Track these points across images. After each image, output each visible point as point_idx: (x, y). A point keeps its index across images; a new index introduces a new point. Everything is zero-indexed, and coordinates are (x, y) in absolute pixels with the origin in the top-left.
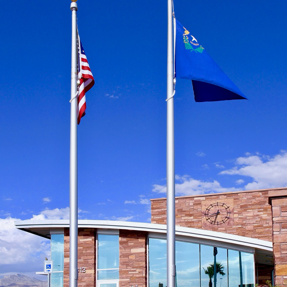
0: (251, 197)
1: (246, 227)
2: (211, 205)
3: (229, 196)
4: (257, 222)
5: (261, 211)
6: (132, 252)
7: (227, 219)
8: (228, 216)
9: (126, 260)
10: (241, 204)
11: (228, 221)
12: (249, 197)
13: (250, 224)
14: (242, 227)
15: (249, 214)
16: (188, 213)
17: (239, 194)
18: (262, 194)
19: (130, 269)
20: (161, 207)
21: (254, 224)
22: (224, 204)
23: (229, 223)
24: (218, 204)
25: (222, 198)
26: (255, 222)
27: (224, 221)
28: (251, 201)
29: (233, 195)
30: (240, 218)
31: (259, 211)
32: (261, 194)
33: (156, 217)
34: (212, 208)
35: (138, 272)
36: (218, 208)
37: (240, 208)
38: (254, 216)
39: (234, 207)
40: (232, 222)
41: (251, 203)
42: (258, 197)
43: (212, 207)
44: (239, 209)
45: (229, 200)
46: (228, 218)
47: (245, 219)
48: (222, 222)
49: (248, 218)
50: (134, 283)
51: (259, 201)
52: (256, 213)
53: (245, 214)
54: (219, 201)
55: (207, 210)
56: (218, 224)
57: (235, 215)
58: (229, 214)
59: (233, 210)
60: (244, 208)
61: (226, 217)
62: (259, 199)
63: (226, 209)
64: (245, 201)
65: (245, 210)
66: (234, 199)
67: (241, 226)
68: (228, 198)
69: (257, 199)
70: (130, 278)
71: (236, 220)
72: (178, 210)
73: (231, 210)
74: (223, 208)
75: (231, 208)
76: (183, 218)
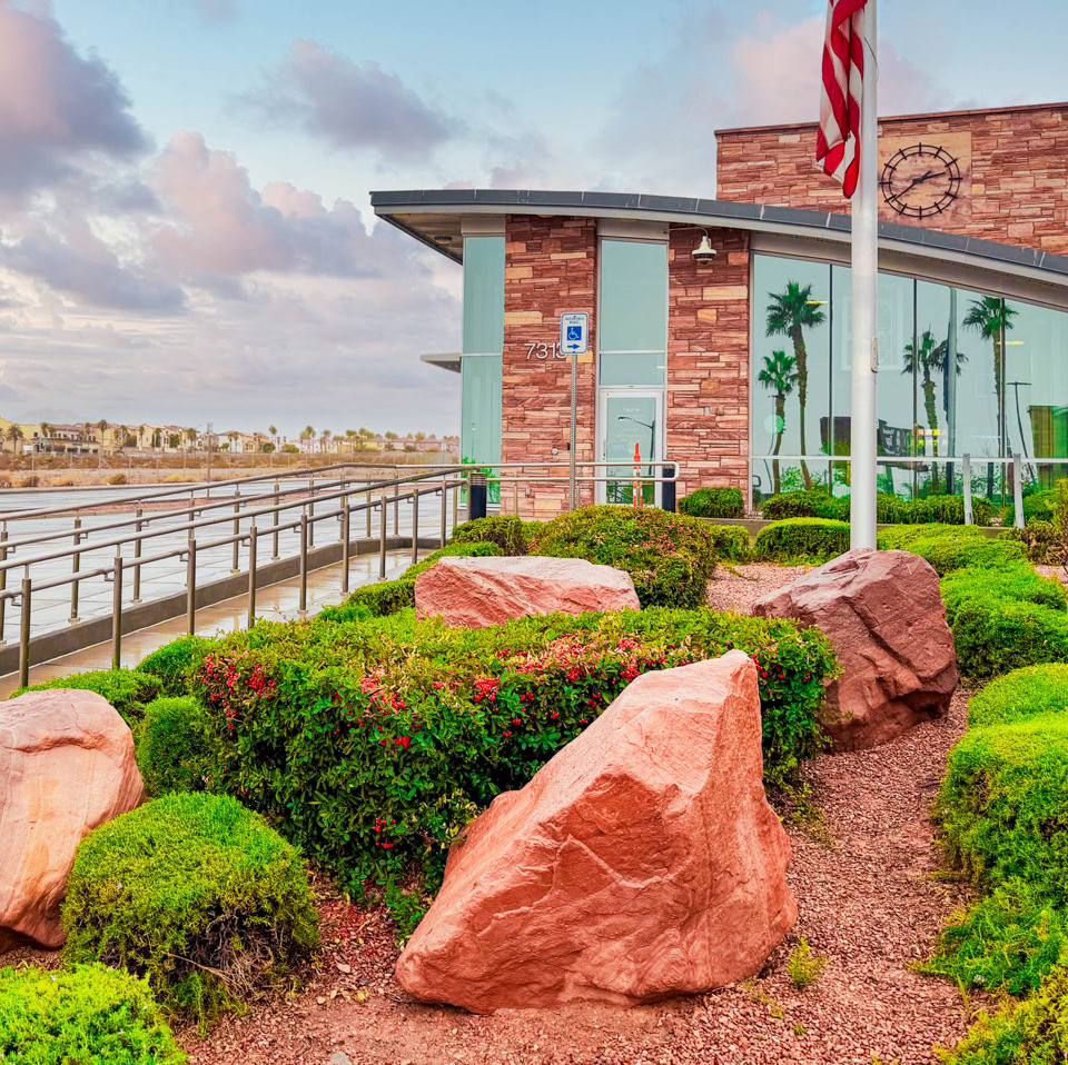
0: (1028, 126)
1: (1010, 226)
2: (901, 152)
3: (957, 125)
4: (1045, 213)
5: (1060, 176)
6: (708, 299)
7: (948, 199)
8: (954, 190)
9: (688, 322)
10: (995, 152)
11: (953, 205)
12: (1021, 127)
13: (1022, 217)
14: (998, 229)
15: (1018, 186)
17: (988, 118)
18: (1064, 118)
19: (699, 354)
20: (747, 155)
21: (1034, 216)
22: (940, 149)
23: (955, 212)
24: (924, 149)
25: (935, 131)
26: (1039, 213)
27: (941, 207)
28: (1027, 142)
29: (970, 119)
30: (990, 198)
31: (1050, 176)
32: (1060, 119)
33: (731, 188)
34: (903, 162)
35: (724, 365)
36: (923, 162)
37: (989, 163)
38: (1037, 193)
39: (973, 161)
40: (964, 210)
41: (1026, 149)
42: (1050, 128)
43: (905, 158)
44: (987, 168)
45: (957, 136)
46: (955, 197)
47: (1003, 201)
48: (935, 210)
49: (1015, 196)
50: (714, 400)
51: (1053, 141)
52: (1043, 182)
53: (1007, 185)
54: (924, 139)
55: (889, 170)
56: (921, 217)
57: (979, 189)
58: (955, 183)
59: (968, 170)
60: (1005, 163)
61: (947, 194)
62: (1054, 134)
63: (948, 165)
64: (1006, 141)
65: (1008, 172)
66: (974, 134)
67: (993, 226)
68: (954, 128)
69: (1046, 134)
70: (699, 381)
71: (980, 205)
72: (798, 167)
73: (963, 170)
74: (938, 162)
75: (963, 165)
76: (813, 193)
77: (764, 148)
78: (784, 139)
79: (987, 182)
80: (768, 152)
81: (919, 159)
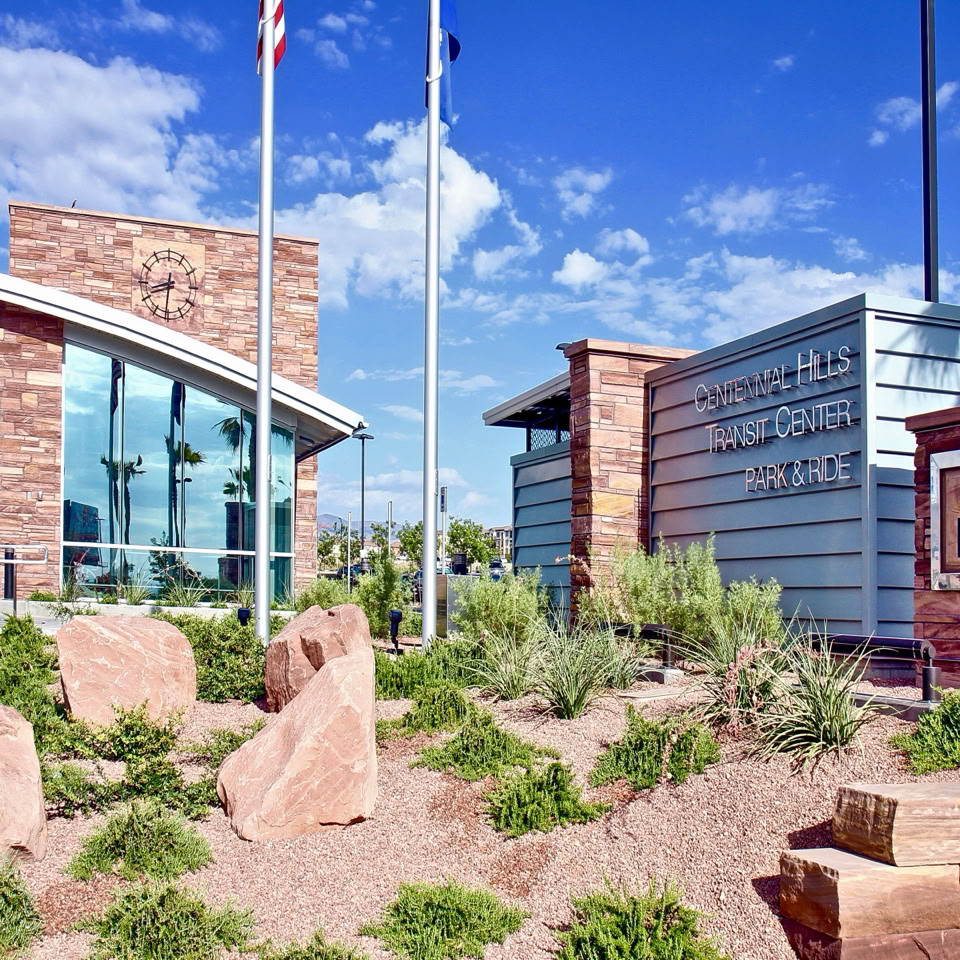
1: (231, 339)
2: (155, 254)
3: (194, 237)
4: (252, 330)
6: (30, 383)
7: (188, 306)
8: (192, 298)
9: (14, 405)
10: (221, 268)
11: (191, 312)
12: (237, 249)
13: (238, 332)
14: (222, 340)
15: (235, 303)
16: (99, 268)
17: (216, 235)
19: (23, 438)
20: (35, 232)
21: (246, 333)
22: (183, 257)
23: (193, 319)
24: (171, 255)
25: (180, 239)
26: (248, 330)
27: (183, 312)
28: (242, 263)
29: (205, 234)
30: (217, 310)
33: (22, 264)
34: (156, 265)
35: (42, 450)
36: (171, 267)
37: (217, 277)
38: (248, 311)
39: (206, 273)
40: (199, 318)
43: (158, 260)
44: (215, 282)
45: (196, 246)
46: (193, 305)
47: (227, 314)
48: (179, 315)
49: (234, 312)
50: (35, 485)
53: (228, 300)
54: (172, 246)
55: (146, 270)
56: (168, 319)
57: (208, 300)
58: (193, 291)
59: (201, 281)
60: (227, 279)
61: (187, 301)
63: (188, 274)
64: (228, 259)
65: (229, 288)
66: (209, 249)
67: (217, 336)
68: (193, 240)
70: (22, 465)
71: (209, 315)
72: (76, 254)
73: (199, 281)
74: (181, 269)
75: (199, 275)
76: (88, 282)
77: (49, 228)
78: (67, 223)
79: (216, 295)
80: (54, 233)
81: (168, 264)
